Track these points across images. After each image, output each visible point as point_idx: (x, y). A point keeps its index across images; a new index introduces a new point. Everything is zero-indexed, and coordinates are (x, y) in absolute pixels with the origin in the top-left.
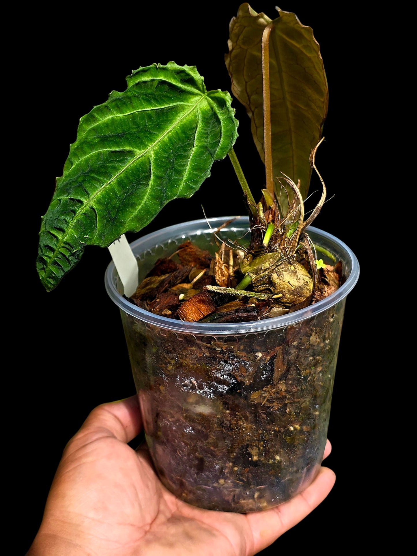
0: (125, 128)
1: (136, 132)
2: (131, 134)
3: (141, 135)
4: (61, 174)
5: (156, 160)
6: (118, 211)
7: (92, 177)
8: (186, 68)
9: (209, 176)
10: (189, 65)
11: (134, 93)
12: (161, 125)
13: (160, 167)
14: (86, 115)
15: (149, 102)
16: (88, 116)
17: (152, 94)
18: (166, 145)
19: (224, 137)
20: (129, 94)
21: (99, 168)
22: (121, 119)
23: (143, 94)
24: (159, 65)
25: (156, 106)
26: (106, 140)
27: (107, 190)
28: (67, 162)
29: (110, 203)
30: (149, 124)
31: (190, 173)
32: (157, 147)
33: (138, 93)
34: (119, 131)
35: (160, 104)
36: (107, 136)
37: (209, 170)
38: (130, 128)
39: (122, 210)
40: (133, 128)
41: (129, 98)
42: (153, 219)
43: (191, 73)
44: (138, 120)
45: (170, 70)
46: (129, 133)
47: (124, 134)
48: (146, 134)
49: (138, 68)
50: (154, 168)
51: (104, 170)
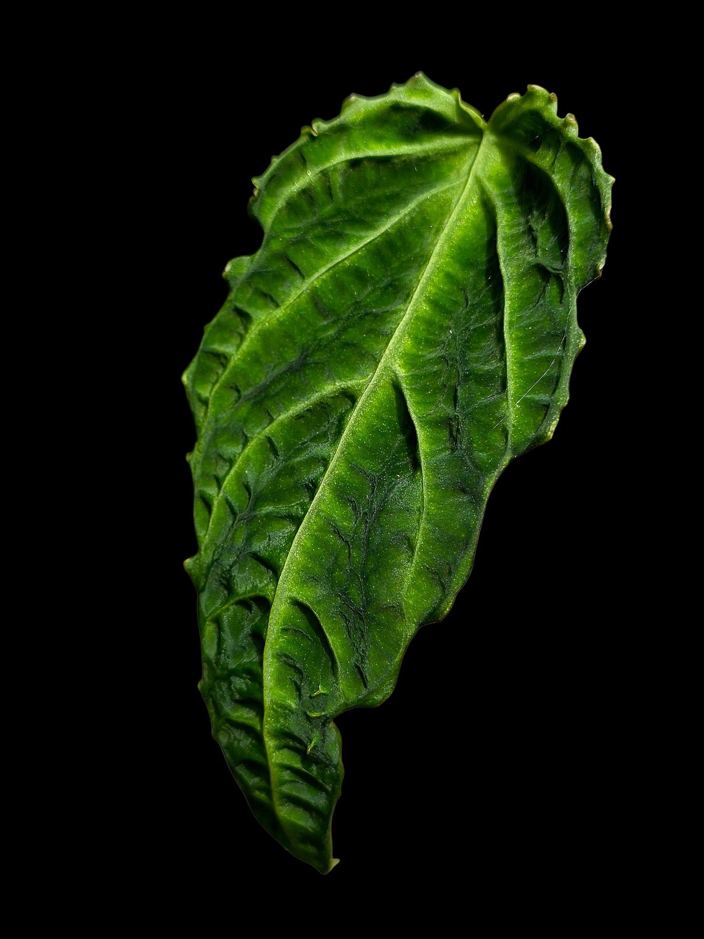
0: (302, 339)
1: (335, 334)
2: (326, 346)
3: (352, 334)
4: (193, 548)
5: (415, 378)
6: (366, 579)
7: (268, 516)
8: (399, 94)
9: (583, 341)
10: (402, 80)
11: (286, 236)
12: (398, 280)
13: (434, 393)
14: (195, 360)
15: (337, 237)
16: (199, 361)
17: (338, 212)
18: (429, 323)
19: (574, 207)
20: (276, 246)
21: (275, 482)
22: (281, 323)
23: (313, 226)
24: (319, 126)
25: (361, 238)
26: (267, 397)
27: (316, 531)
28: (198, 507)
29: (336, 564)
30: (365, 294)
31: (521, 365)
32: (408, 343)
33: (298, 229)
34: (292, 356)
35: (369, 226)
36: (264, 385)
37: (575, 326)
38: (316, 331)
39: (375, 571)
40: (326, 328)
41: (283, 257)
42: (471, 552)
43: (417, 101)
44: (330, 299)
45: (353, 124)
46: (320, 347)
47: (307, 356)
48: (367, 325)
49: (268, 163)
50: (418, 403)
51: (291, 481)
